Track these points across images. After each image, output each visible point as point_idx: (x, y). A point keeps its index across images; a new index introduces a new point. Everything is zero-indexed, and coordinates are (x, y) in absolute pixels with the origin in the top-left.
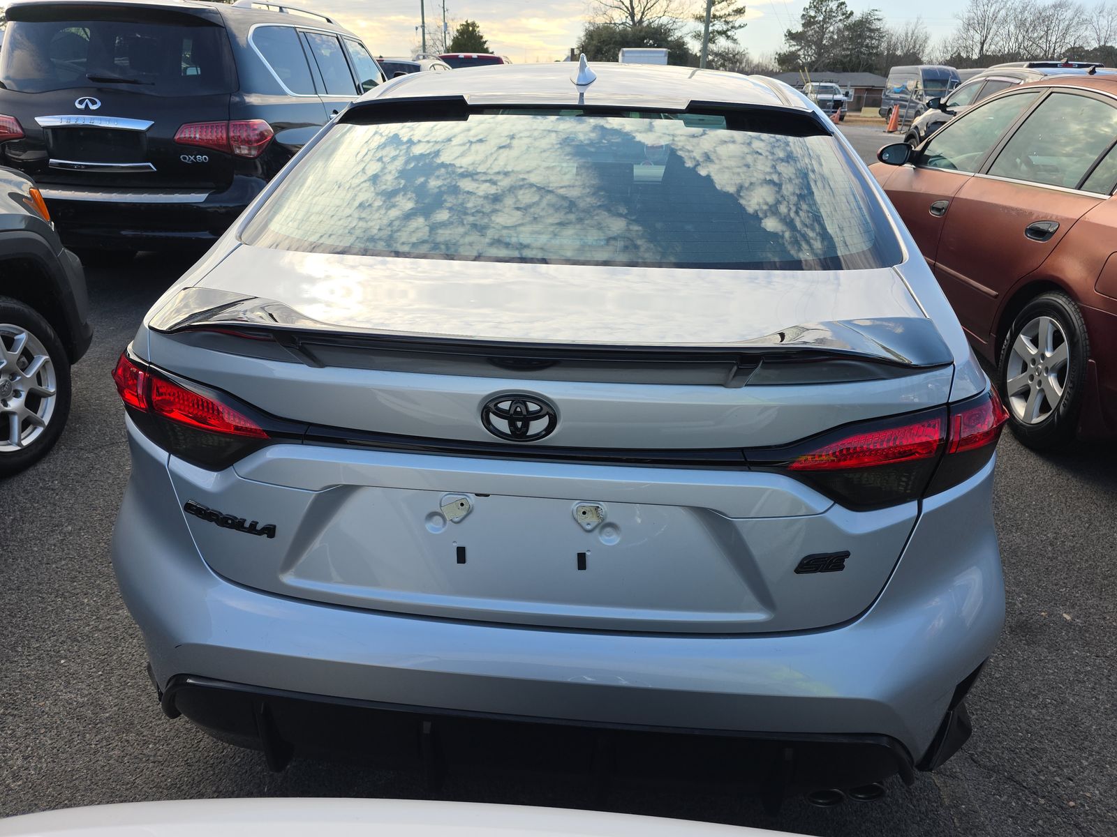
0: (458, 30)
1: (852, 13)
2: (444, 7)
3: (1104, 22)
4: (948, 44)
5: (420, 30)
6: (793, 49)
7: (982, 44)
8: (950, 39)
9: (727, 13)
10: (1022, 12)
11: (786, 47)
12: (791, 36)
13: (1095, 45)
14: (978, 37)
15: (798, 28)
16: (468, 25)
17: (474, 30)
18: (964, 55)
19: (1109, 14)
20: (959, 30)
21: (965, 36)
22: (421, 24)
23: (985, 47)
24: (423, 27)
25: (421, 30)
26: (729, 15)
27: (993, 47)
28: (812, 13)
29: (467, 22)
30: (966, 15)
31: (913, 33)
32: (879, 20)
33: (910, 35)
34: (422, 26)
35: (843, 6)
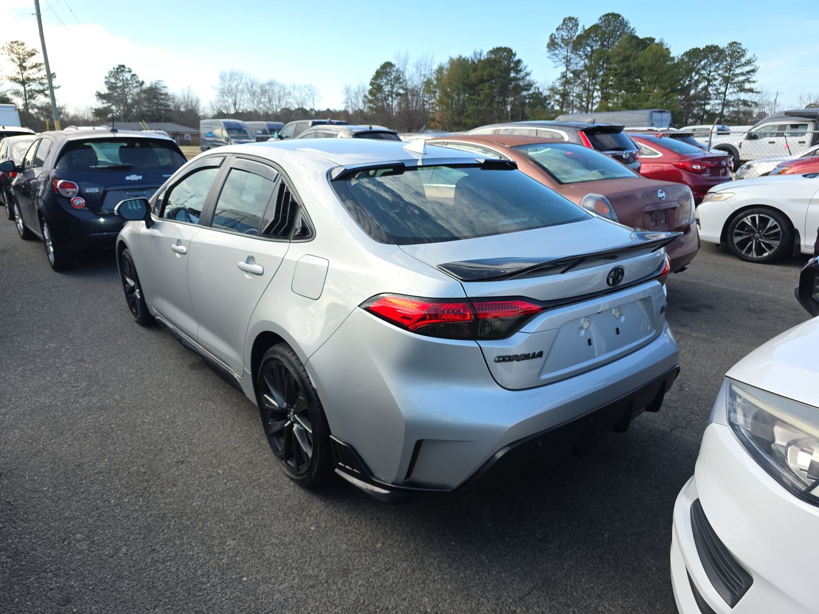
1: (143, 83)
3: (297, 94)
4: (213, 105)
6: (106, 105)
7: (235, 104)
8: (213, 101)
9: (40, 77)
10: (252, 87)
11: (100, 104)
12: (101, 96)
13: (297, 107)
14: (230, 100)
15: (105, 90)
18: (225, 111)
19: (299, 90)
20: (217, 96)
21: (222, 100)
23: (237, 107)
26: (42, 78)
27: (241, 107)
28: (113, 80)
30: (220, 87)
31: (188, 97)
32: (165, 87)
33: (186, 98)
35: (135, 77)
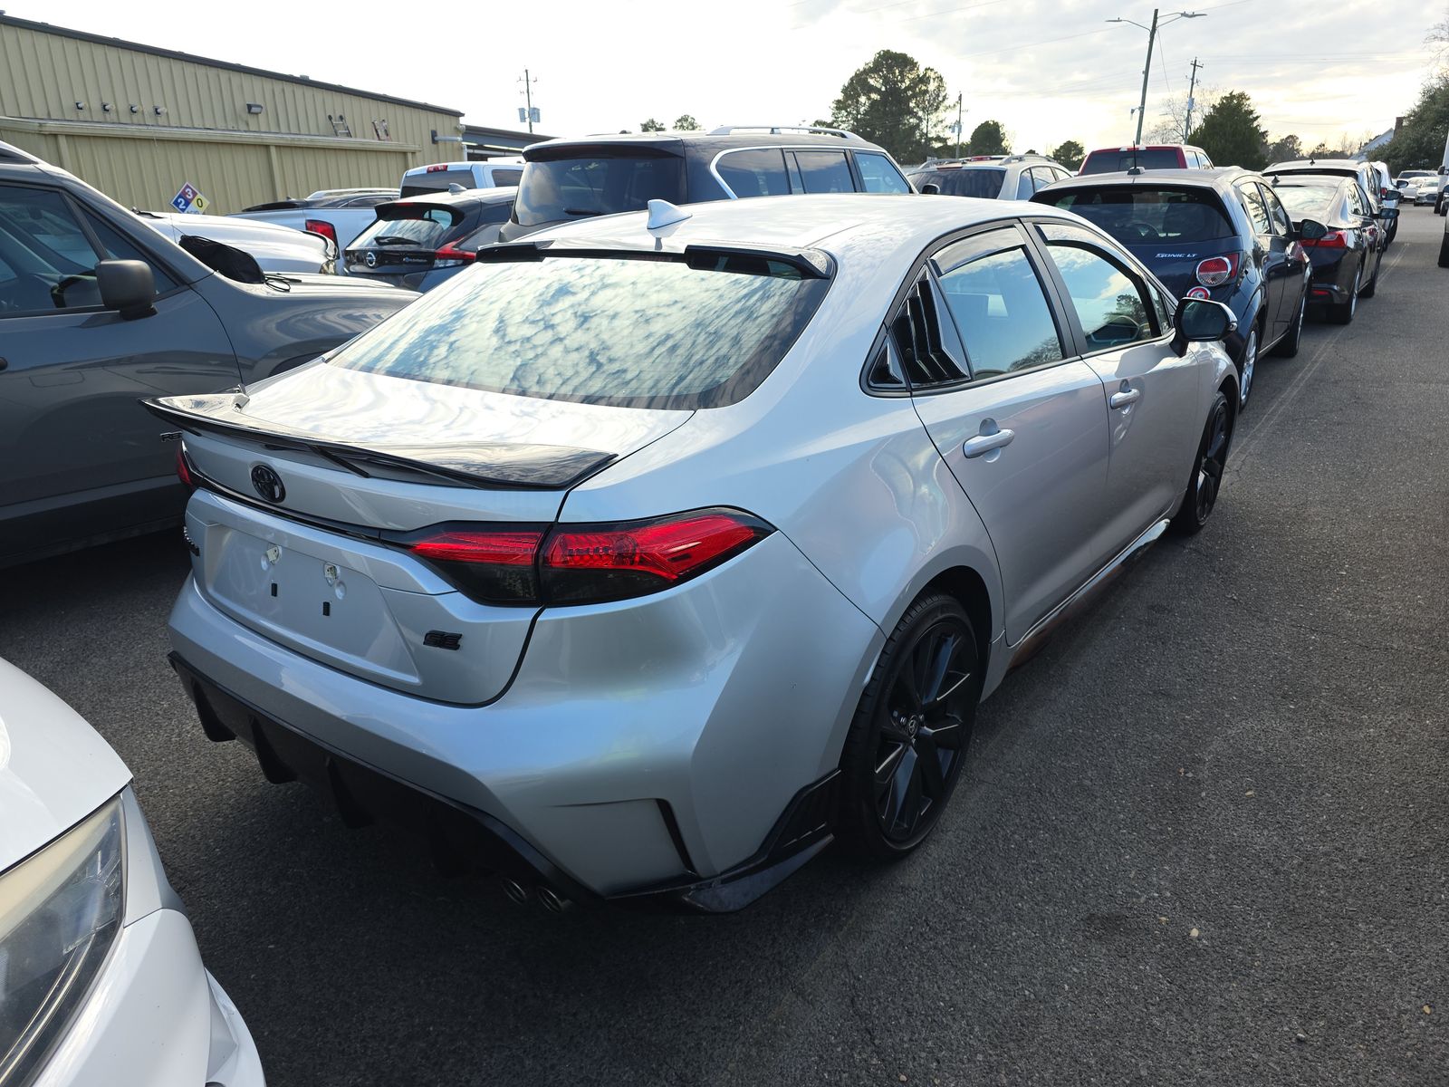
0: (1214, 107)
2: (1193, 79)
5: (1137, 113)
16: (1232, 97)
17: (1239, 105)
22: (1140, 105)
24: (1142, 109)
25: (1139, 112)
29: (1231, 94)
34: (1140, 108)
